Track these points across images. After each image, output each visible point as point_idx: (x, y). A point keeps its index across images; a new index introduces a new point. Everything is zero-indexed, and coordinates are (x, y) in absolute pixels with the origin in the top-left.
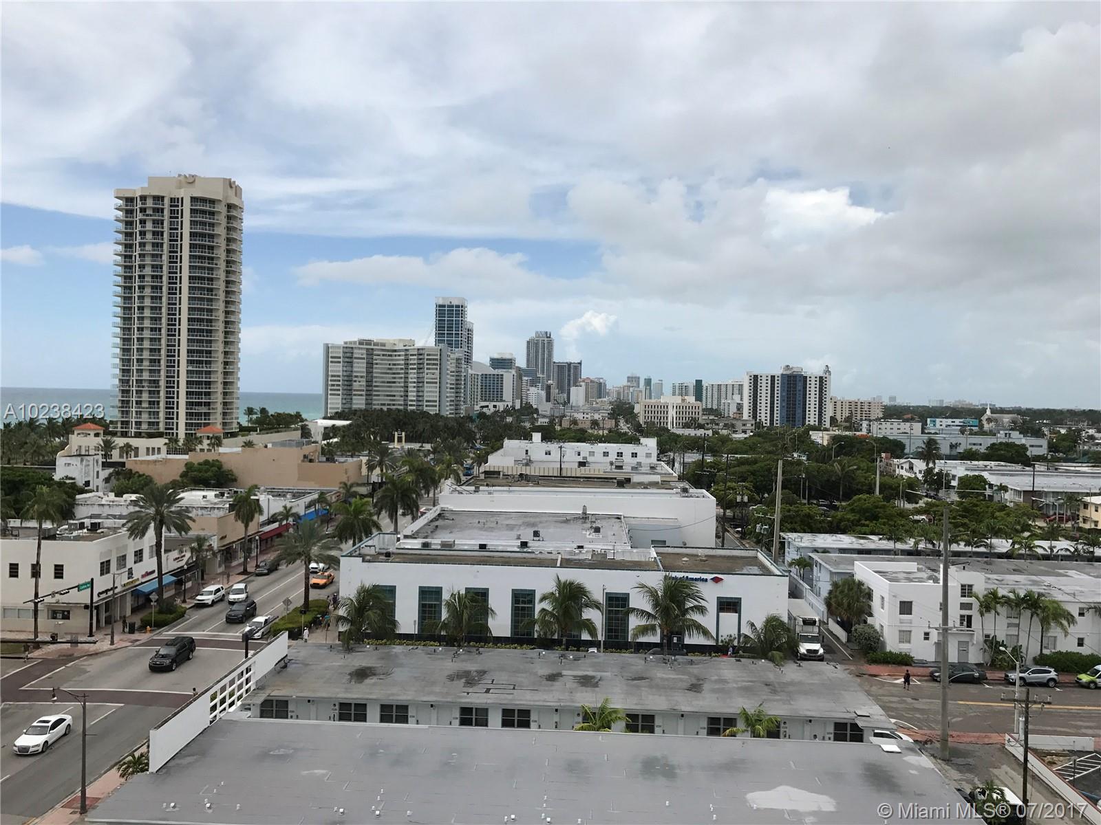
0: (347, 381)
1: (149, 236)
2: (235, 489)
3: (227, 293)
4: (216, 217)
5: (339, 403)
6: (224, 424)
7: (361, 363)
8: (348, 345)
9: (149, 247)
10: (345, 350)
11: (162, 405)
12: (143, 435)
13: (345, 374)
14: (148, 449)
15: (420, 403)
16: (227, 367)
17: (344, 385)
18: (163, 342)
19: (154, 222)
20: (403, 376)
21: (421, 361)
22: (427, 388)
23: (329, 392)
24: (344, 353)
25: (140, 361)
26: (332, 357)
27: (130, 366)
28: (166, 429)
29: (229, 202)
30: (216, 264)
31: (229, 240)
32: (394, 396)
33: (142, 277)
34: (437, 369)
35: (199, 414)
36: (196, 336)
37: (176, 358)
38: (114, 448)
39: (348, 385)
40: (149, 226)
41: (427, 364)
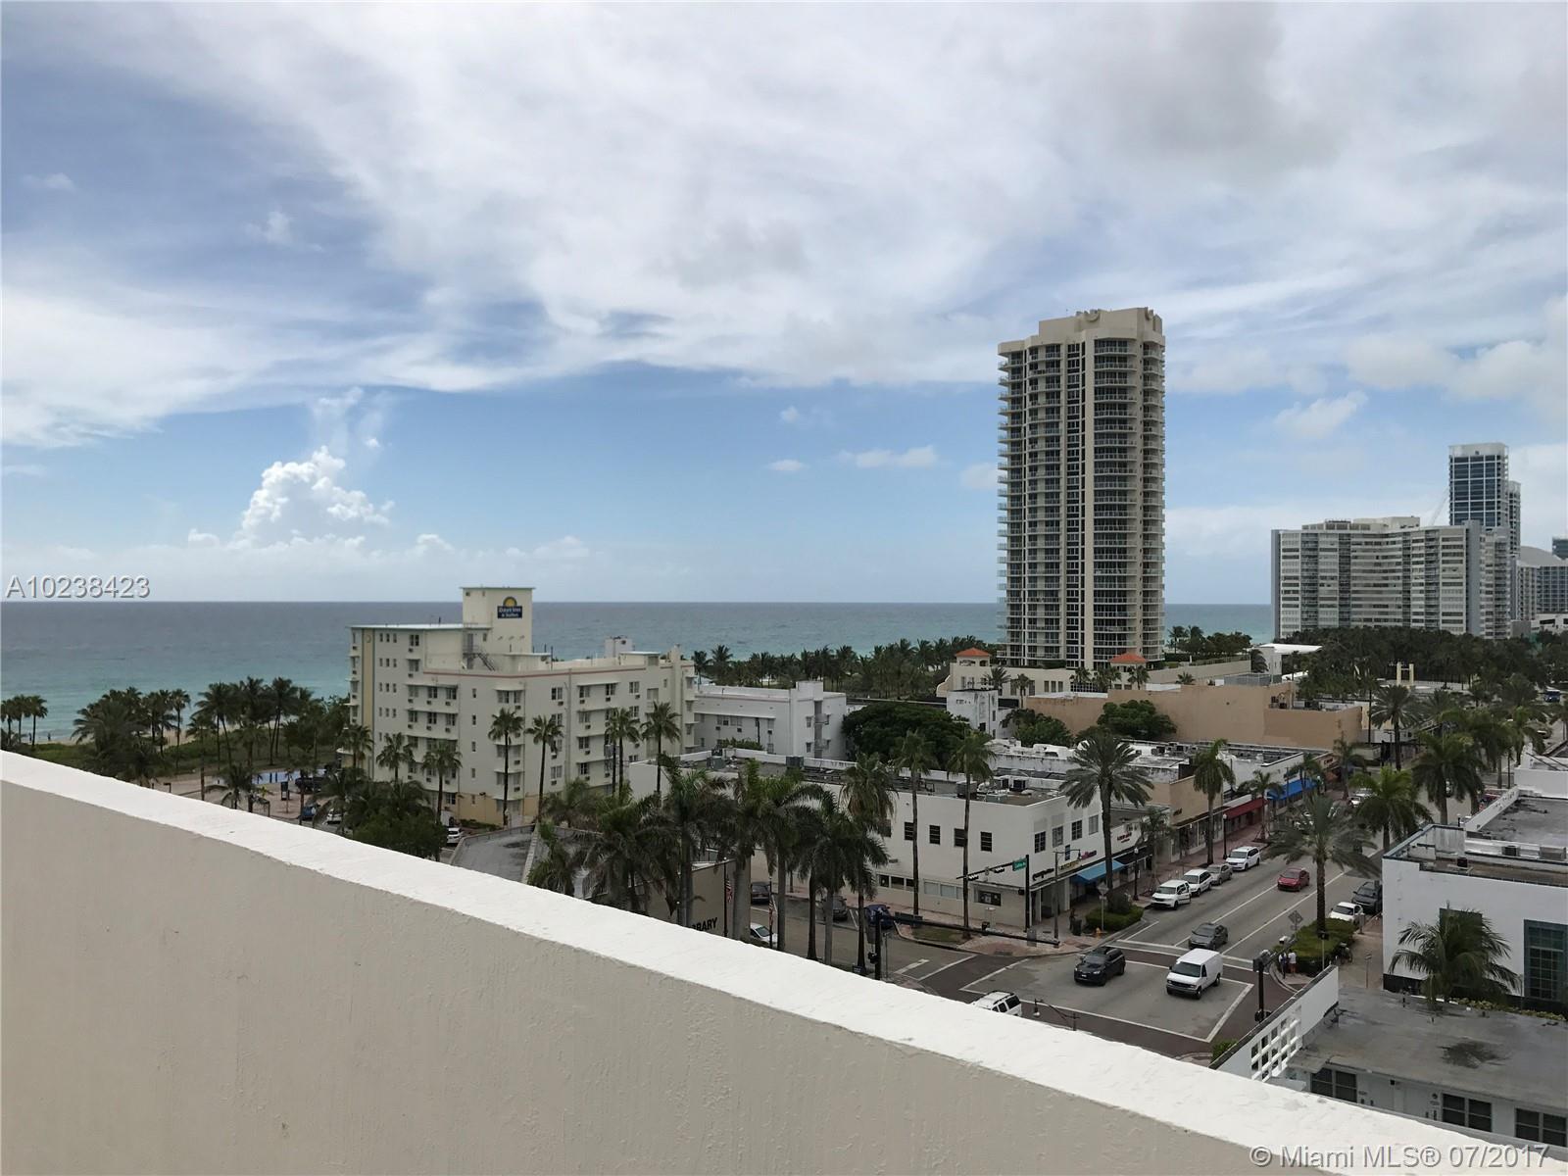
0: (1310, 585)
1: (1042, 400)
2: (1178, 744)
3: (1146, 466)
4: (1128, 364)
5: (1296, 619)
6: (1146, 650)
7: (1331, 557)
8: (1310, 531)
9: (1042, 415)
10: (1306, 539)
11: (1062, 624)
12: (1039, 664)
13: (1305, 574)
14: (1046, 683)
15: (1433, 618)
16: (1148, 570)
17: (1305, 591)
18: (1063, 539)
19: (1049, 380)
20: (1400, 574)
21: (1432, 551)
22: (1443, 593)
23: (1282, 602)
24: (1304, 542)
25: (1033, 566)
26: (1284, 550)
27: (1020, 573)
28: (1068, 656)
29: (1145, 340)
30: (1131, 428)
31: (1146, 393)
32: (1387, 606)
33: (1033, 455)
34: (1461, 562)
35: (1112, 637)
36: (1106, 529)
37: (1080, 561)
38: (1005, 681)
39: (1310, 592)
40: (1042, 387)
41: (1443, 555)
